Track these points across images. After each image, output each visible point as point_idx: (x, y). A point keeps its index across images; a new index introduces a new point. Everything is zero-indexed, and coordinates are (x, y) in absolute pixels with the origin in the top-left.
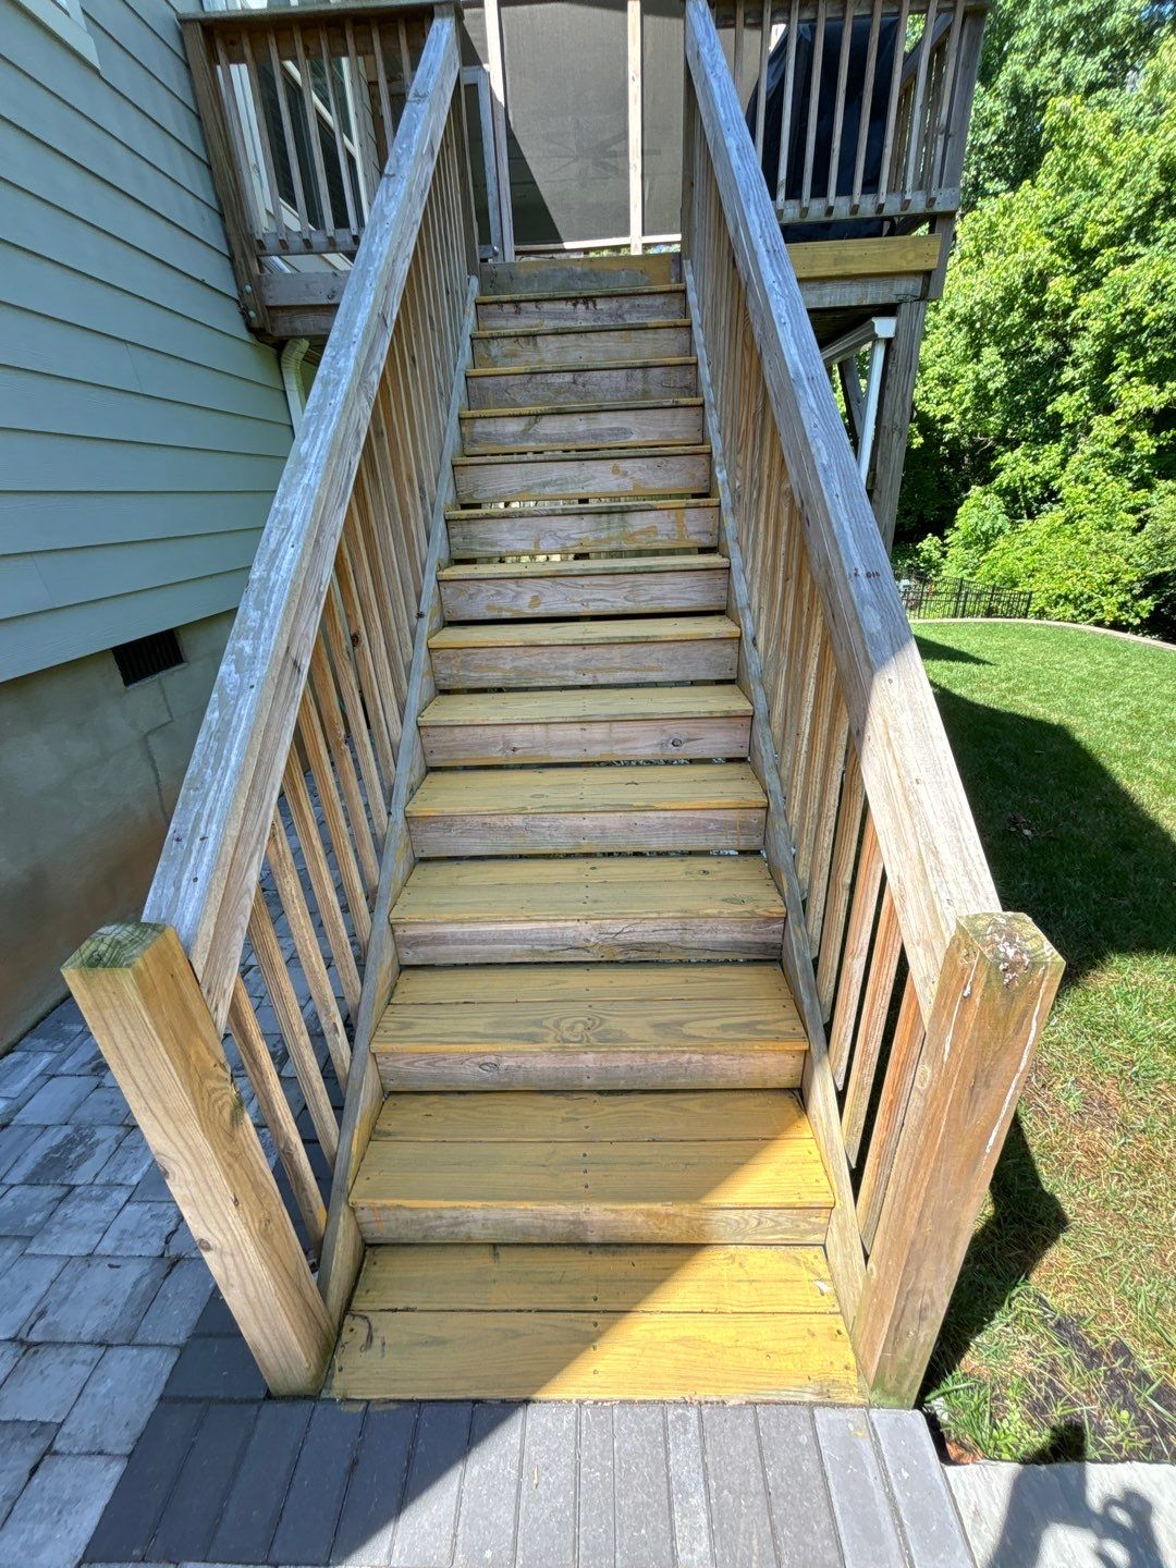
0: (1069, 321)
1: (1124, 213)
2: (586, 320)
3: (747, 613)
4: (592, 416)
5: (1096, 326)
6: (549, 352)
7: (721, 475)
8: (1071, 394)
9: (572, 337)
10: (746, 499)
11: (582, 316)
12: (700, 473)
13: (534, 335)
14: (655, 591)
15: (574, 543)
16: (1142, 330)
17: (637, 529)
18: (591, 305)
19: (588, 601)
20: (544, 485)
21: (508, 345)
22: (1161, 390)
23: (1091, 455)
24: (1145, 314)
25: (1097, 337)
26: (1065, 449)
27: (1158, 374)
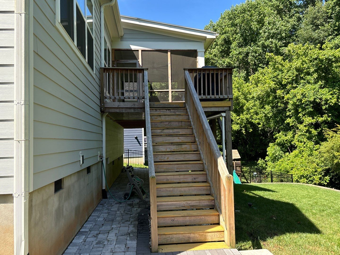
0: (284, 100)
1: (291, 78)
2: (169, 113)
3: (204, 160)
4: (173, 129)
5: (292, 102)
6: (163, 118)
7: (197, 140)
8: (290, 118)
9: (167, 116)
10: (202, 143)
11: (168, 112)
12: (193, 139)
13: (160, 116)
14: (188, 157)
15: (173, 150)
16: (303, 104)
17: (183, 147)
18: (170, 110)
19: (177, 158)
20: (166, 140)
21: (155, 117)
22: (313, 118)
23: (300, 135)
24: (302, 100)
25: (293, 105)
26: (293, 133)
27: (311, 114)
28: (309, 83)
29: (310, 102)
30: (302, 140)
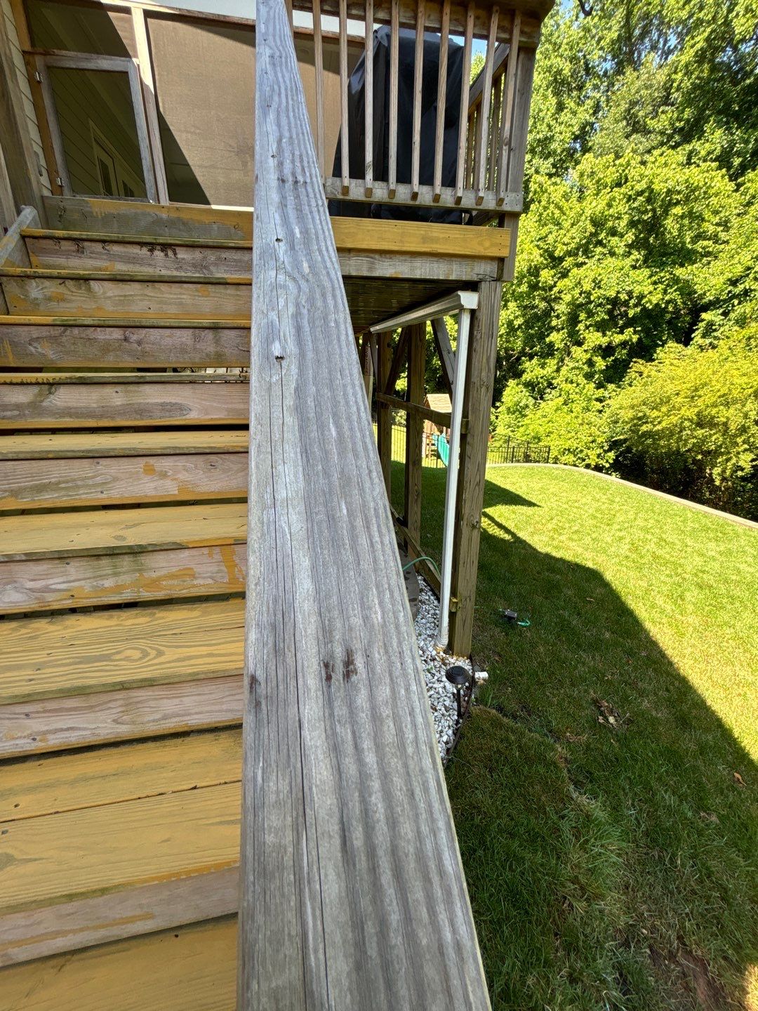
0: (553, 293)
1: (575, 241)
4: (131, 388)
5: (567, 298)
8: (557, 333)
13: (86, 279)
16: (591, 302)
22: (604, 335)
23: (572, 369)
24: (591, 294)
25: (568, 304)
26: (558, 363)
27: (602, 327)
28: (612, 254)
29: (608, 299)
30: (575, 379)
